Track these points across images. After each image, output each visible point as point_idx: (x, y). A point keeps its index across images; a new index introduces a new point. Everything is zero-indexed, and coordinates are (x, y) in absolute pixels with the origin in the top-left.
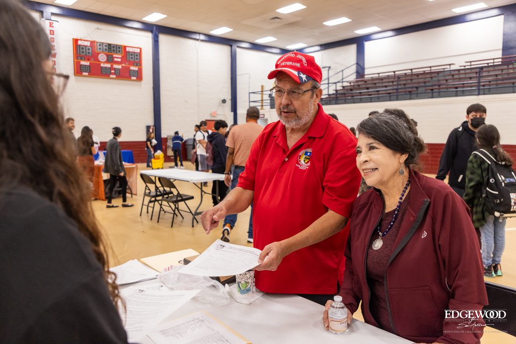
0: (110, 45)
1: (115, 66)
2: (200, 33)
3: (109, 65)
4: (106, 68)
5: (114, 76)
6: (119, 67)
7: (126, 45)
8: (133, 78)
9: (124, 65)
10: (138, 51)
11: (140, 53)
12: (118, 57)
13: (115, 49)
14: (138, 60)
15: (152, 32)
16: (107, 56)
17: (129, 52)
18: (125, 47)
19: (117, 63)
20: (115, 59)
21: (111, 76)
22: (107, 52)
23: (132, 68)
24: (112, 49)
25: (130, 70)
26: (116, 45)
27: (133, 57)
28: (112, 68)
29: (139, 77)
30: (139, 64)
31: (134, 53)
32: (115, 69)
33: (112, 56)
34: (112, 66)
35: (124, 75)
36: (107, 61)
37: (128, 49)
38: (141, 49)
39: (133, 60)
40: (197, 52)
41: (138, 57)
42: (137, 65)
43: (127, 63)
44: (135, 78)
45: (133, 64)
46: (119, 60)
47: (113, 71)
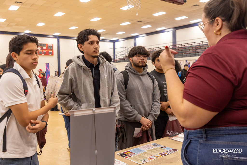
0: (42, 44)
1: (44, 51)
2: (75, 37)
3: (42, 51)
4: (41, 52)
5: (43, 54)
6: (45, 51)
7: (47, 43)
8: (50, 55)
9: (47, 50)
10: (52, 45)
11: (53, 46)
12: (45, 48)
13: (44, 45)
14: (52, 48)
15: (57, 38)
16: (41, 48)
17: (49, 46)
18: (47, 44)
19: (44, 50)
20: (44, 49)
21: (42, 54)
22: (41, 46)
23: (50, 51)
24: (43, 45)
25: (49, 52)
26: (44, 44)
27: (50, 47)
28: (43, 52)
29: (52, 54)
30: (52, 49)
31: (51, 46)
32: (44, 52)
33: (43, 47)
34: (43, 51)
35: (47, 54)
36: (41, 50)
37: (48, 45)
38: (53, 44)
39: (50, 48)
40: (74, 44)
41: (52, 47)
42: (51, 50)
43: (48, 50)
44: (51, 55)
45: (50, 50)
46: (45, 49)
47: (43, 53)
